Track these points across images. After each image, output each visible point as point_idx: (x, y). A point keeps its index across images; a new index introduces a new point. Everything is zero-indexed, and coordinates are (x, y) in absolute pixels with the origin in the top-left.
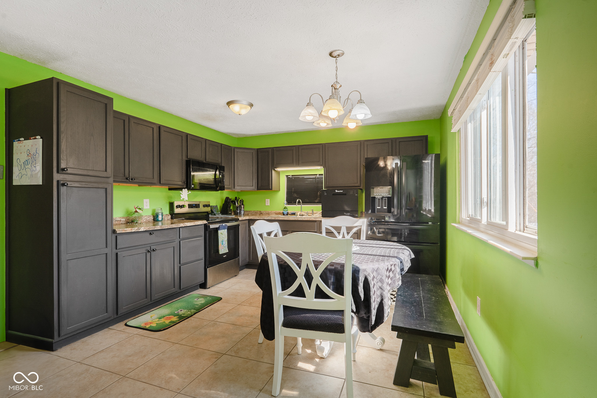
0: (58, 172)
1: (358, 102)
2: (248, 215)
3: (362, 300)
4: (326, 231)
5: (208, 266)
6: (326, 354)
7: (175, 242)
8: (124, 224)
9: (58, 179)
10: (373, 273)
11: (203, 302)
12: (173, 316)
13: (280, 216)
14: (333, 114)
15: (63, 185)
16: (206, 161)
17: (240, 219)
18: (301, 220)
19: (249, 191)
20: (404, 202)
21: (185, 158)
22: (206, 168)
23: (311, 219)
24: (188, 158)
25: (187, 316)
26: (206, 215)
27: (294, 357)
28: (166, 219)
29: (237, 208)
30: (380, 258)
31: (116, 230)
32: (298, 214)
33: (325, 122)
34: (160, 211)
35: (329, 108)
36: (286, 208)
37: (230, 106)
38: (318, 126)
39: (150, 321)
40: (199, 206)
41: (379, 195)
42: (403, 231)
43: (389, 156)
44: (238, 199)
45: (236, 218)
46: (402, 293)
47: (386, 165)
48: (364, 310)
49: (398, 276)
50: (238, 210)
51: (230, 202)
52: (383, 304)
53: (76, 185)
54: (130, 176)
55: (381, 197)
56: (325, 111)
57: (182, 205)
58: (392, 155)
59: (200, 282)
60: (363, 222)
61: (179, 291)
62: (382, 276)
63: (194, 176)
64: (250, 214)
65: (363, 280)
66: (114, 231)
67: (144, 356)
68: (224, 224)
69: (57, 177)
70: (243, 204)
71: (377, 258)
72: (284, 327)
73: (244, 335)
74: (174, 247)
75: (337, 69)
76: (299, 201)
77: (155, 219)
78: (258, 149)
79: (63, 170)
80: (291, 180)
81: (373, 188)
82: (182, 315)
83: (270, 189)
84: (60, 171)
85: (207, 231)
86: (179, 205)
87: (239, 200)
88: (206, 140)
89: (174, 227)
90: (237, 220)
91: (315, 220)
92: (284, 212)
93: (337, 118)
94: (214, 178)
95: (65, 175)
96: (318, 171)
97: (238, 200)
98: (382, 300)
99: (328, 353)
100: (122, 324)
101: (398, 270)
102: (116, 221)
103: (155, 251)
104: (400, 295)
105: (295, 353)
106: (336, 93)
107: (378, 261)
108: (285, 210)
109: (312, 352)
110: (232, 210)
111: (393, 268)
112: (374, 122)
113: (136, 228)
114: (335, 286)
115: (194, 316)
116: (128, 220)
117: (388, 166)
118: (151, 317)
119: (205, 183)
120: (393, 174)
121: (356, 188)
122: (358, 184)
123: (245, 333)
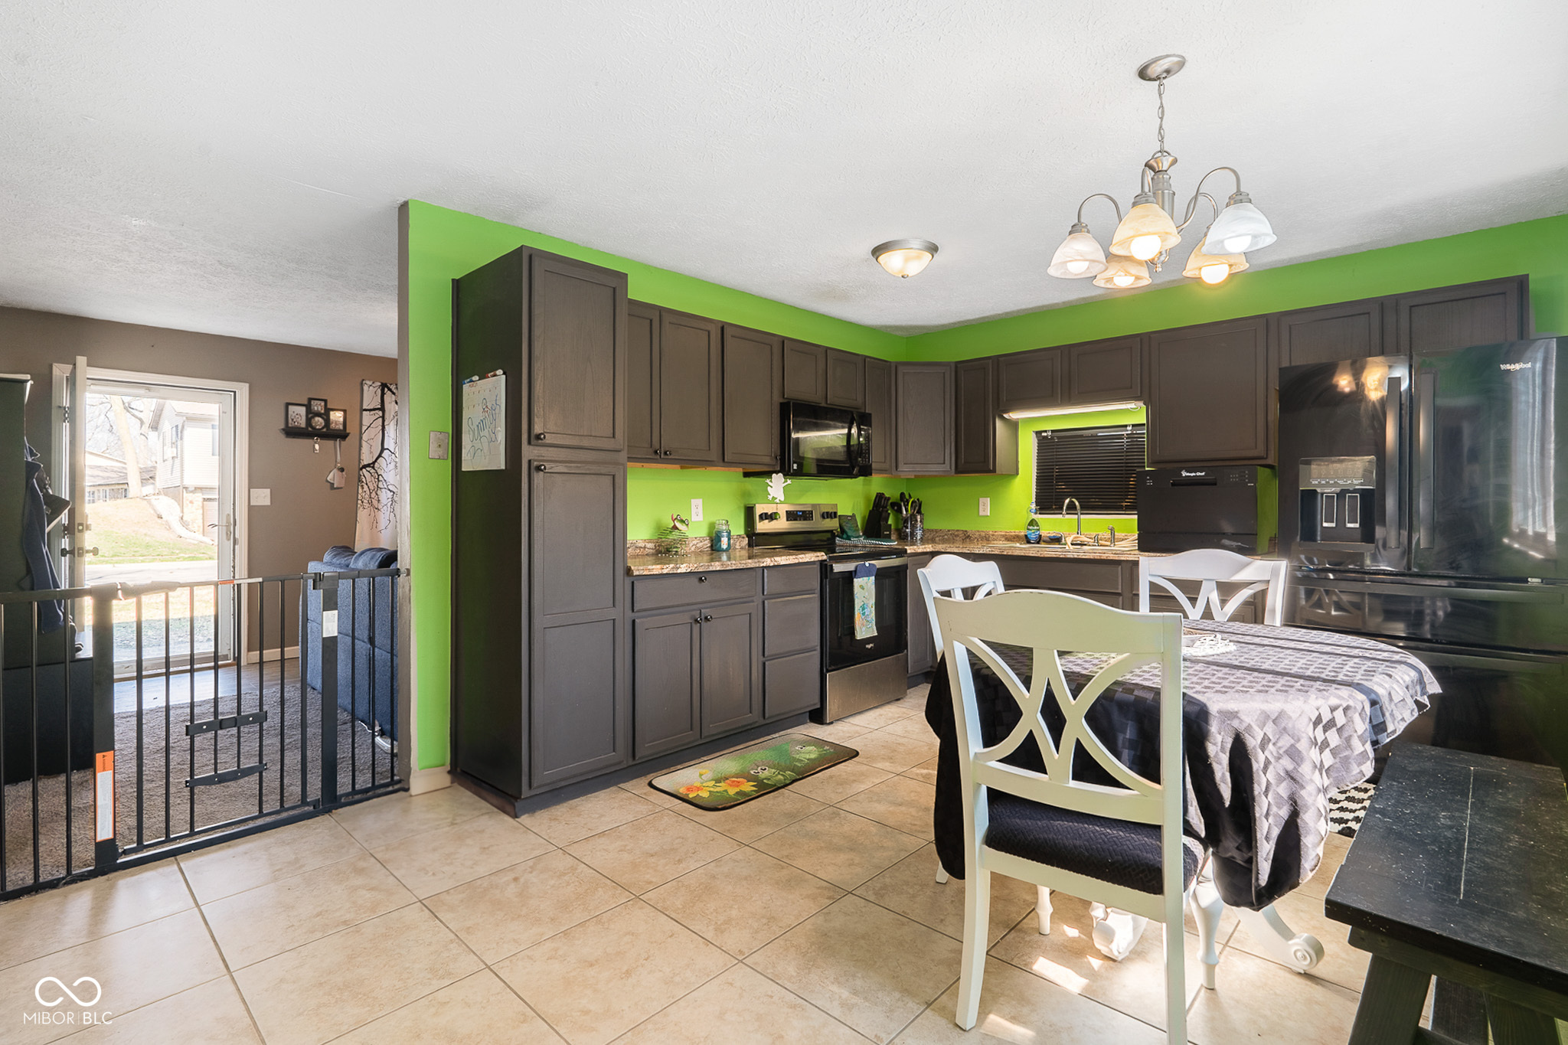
0: (529, 443)
1: (1227, 200)
2: (933, 541)
3: (1227, 804)
4: (1151, 593)
5: (830, 666)
6: (1121, 951)
7: (753, 601)
8: (653, 554)
9: (530, 458)
10: (1262, 726)
11: (813, 756)
12: (746, 781)
13: (1018, 545)
14: (1146, 247)
15: (538, 469)
16: (827, 403)
17: (909, 551)
18: (1076, 556)
19: (936, 476)
20: (1423, 505)
21: (777, 399)
22: (826, 419)
23: (1104, 557)
24: (786, 396)
25: (775, 785)
26: (828, 539)
27: (1028, 939)
28: (737, 547)
29: (906, 521)
30: (1297, 682)
31: (633, 568)
32: (1069, 540)
33: (1128, 273)
34: (724, 527)
35: (1132, 233)
36: (1034, 523)
37: (880, 259)
38: (1109, 286)
39: (697, 784)
40: (812, 517)
41: (1328, 485)
42: (1428, 602)
43: (1370, 356)
44: (907, 497)
45: (900, 547)
46: (1389, 806)
47: (1360, 386)
48: (1232, 838)
49: (1361, 745)
50: (907, 528)
51: (886, 507)
52: (1297, 827)
53: (561, 468)
54: (662, 445)
55: (1338, 490)
56: (1121, 244)
57: (771, 514)
58: (1382, 352)
59: (808, 706)
60: (1275, 572)
61: (762, 722)
62: (1296, 738)
63: (798, 439)
64: (937, 539)
65: (1229, 746)
66: (628, 571)
67: (679, 860)
68: (867, 564)
69: (528, 452)
70: (919, 512)
71: (1287, 681)
72: (989, 846)
73: (903, 855)
74: (750, 614)
75: (1163, 112)
76: (1071, 502)
77: (715, 546)
78: (957, 363)
79: (538, 437)
80: (1048, 444)
81: (1308, 463)
82: (765, 781)
83: (989, 471)
84: (533, 441)
85: (826, 578)
86: (766, 514)
87: (912, 500)
88: (827, 349)
89: (750, 566)
90: (901, 553)
91: (1116, 557)
92: (1030, 534)
93: (1162, 258)
94: (845, 444)
95: (541, 448)
96: (1130, 414)
97: (908, 501)
98: (1294, 815)
99: (1130, 949)
100: (643, 782)
101: (1361, 726)
102: (636, 547)
103: (709, 620)
104: (1383, 812)
105: (1033, 928)
106: (1161, 184)
107: (1286, 691)
108: (1031, 528)
109: (1082, 936)
110: (892, 527)
111: (1340, 719)
112: (1318, 251)
113: (672, 566)
114: (1138, 754)
115: (790, 786)
116: (659, 546)
117: (1366, 389)
118: (701, 775)
119: (824, 457)
120: (1381, 417)
121: (1250, 463)
122: (1260, 451)
123: (906, 851)
